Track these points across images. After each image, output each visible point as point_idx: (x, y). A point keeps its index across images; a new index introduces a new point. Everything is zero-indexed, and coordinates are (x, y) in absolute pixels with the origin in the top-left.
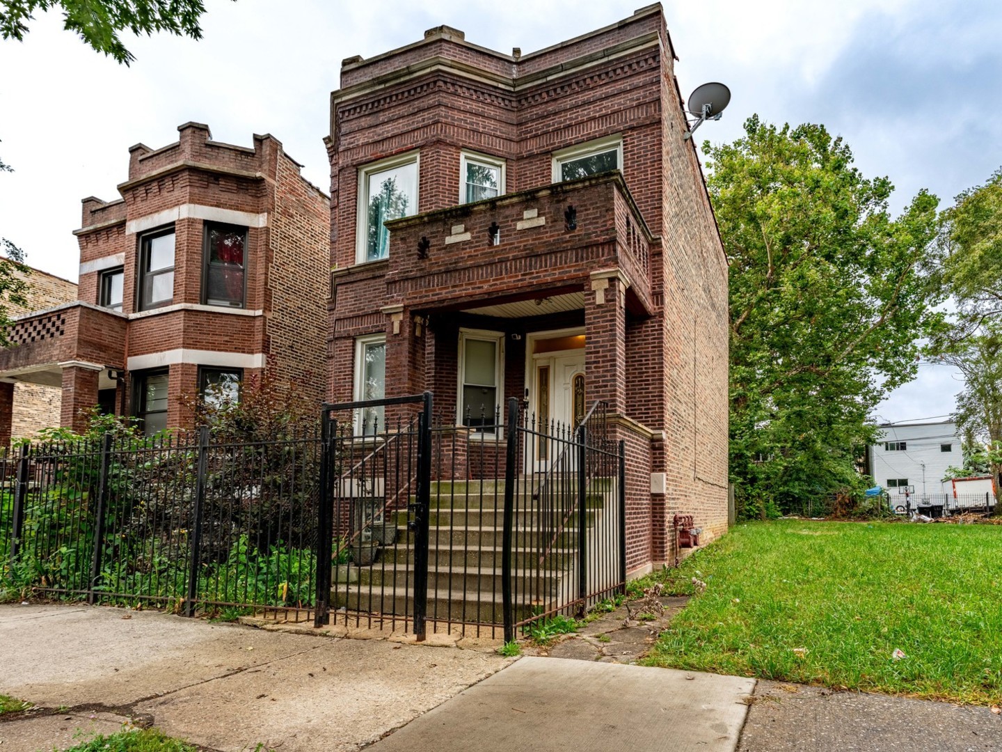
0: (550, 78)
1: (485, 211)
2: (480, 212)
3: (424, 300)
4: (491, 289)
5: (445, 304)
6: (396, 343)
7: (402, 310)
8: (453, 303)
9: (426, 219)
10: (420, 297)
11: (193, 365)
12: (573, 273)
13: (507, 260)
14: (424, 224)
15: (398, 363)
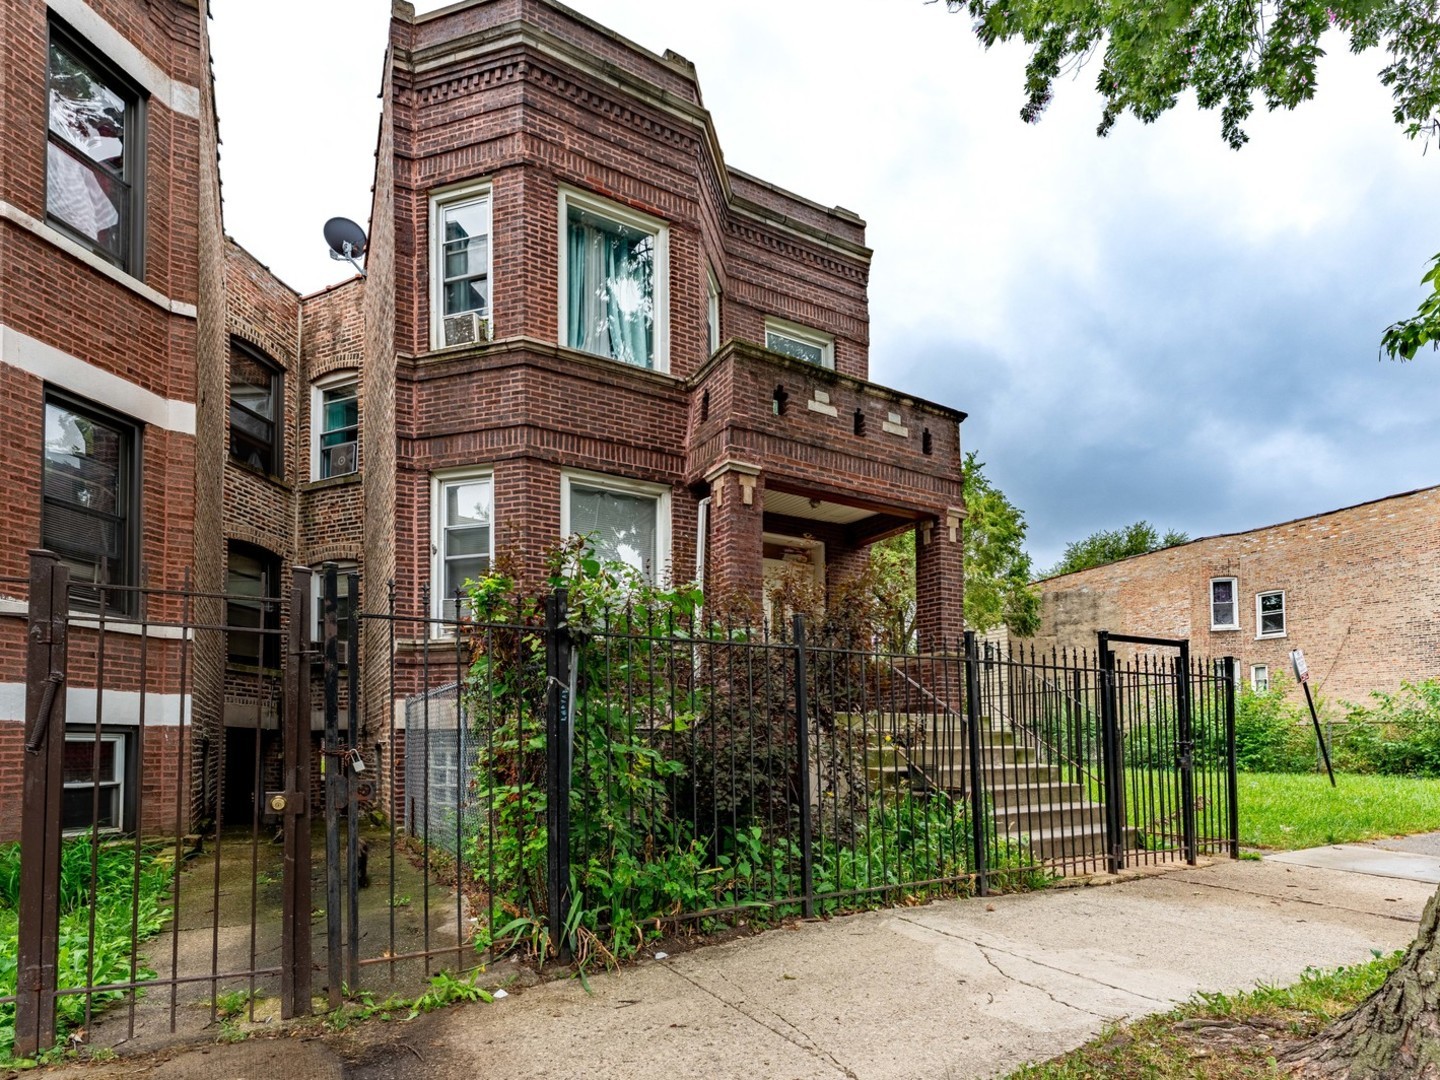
0: (769, 222)
1: (850, 390)
2: (846, 389)
3: (787, 472)
4: (862, 488)
5: (810, 486)
6: (747, 516)
7: (757, 473)
8: (820, 488)
9: (787, 363)
10: (782, 466)
11: (32, 377)
12: (932, 502)
13: (875, 461)
14: (781, 367)
15: (749, 546)
